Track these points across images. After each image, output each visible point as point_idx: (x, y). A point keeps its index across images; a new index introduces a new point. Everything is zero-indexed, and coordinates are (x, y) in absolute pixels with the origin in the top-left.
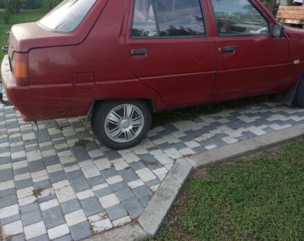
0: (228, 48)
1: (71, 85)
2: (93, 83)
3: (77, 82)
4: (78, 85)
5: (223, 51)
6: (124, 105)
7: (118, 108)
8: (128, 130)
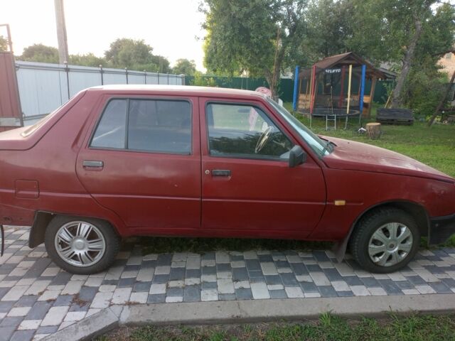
0: (219, 171)
1: (13, 191)
2: (36, 193)
3: (19, 190)
4: (21, 192)
5: (212, 175)
6: (79, 223)
7: (71, 224)
8: (82, 252)
